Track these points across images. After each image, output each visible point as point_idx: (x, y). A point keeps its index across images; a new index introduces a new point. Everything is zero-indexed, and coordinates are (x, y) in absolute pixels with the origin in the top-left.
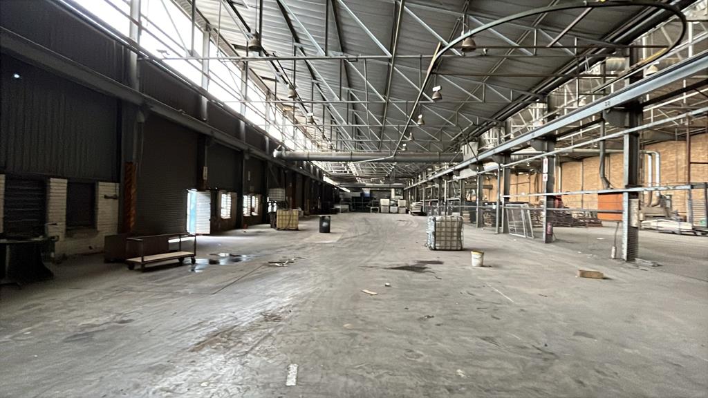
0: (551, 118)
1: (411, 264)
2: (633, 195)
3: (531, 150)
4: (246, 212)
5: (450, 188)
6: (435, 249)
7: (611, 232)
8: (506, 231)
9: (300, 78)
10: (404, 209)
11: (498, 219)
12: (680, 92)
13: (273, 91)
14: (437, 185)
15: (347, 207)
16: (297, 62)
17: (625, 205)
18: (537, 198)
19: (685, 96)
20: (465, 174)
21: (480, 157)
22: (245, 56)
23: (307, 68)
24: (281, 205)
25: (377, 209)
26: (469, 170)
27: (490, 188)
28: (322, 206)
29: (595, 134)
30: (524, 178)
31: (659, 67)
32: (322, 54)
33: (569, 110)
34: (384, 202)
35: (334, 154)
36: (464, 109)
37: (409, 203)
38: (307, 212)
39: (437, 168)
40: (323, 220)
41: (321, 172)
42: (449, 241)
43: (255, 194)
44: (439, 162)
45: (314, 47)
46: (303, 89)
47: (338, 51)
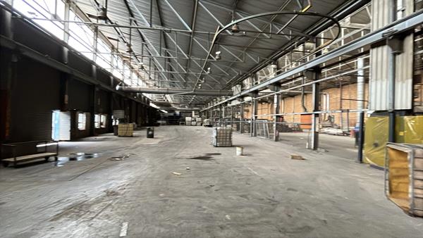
0: (278, 73)
1: (202, 155)
2: (317, 115)
3: (269, 91)
4: (97, 125)
5: (226, 111)
6: (217, 147)
7: (306, 135)
8: (255, 136)
9: (134, 40)
10: (200, 123)
11: (251, 128)
12: (337, 63)
13: (116, 47)
14: (219, 109)
15: (165, 122)
16: (132, 29)
17: (313, 120)
18: (272, 117)
19: (340, 66)
20: (234, 103)
21: (242, 94)
22: (96, 23)
23: (138, 34)
24: (122, 121)
25: (184, 123)
26: (236, 101)
27: (248, 111)
28: (149, 121)
29: (299, 83)
30: (265, 105)
31: (329, 49)
32: (149, 26)
33: (288, 69)
34: (188, 119)
35: (156, 89)
36: (234, 65)
37: (203, 120)
38: (139, 125)
39: (218, 99)
40: (149, 130)
41: (149, 100)
42: (224, 141)
43: (103, 114)
44: (220, 96)
45: (143, 21)
46: (136, 47)
47: (159, 25)
